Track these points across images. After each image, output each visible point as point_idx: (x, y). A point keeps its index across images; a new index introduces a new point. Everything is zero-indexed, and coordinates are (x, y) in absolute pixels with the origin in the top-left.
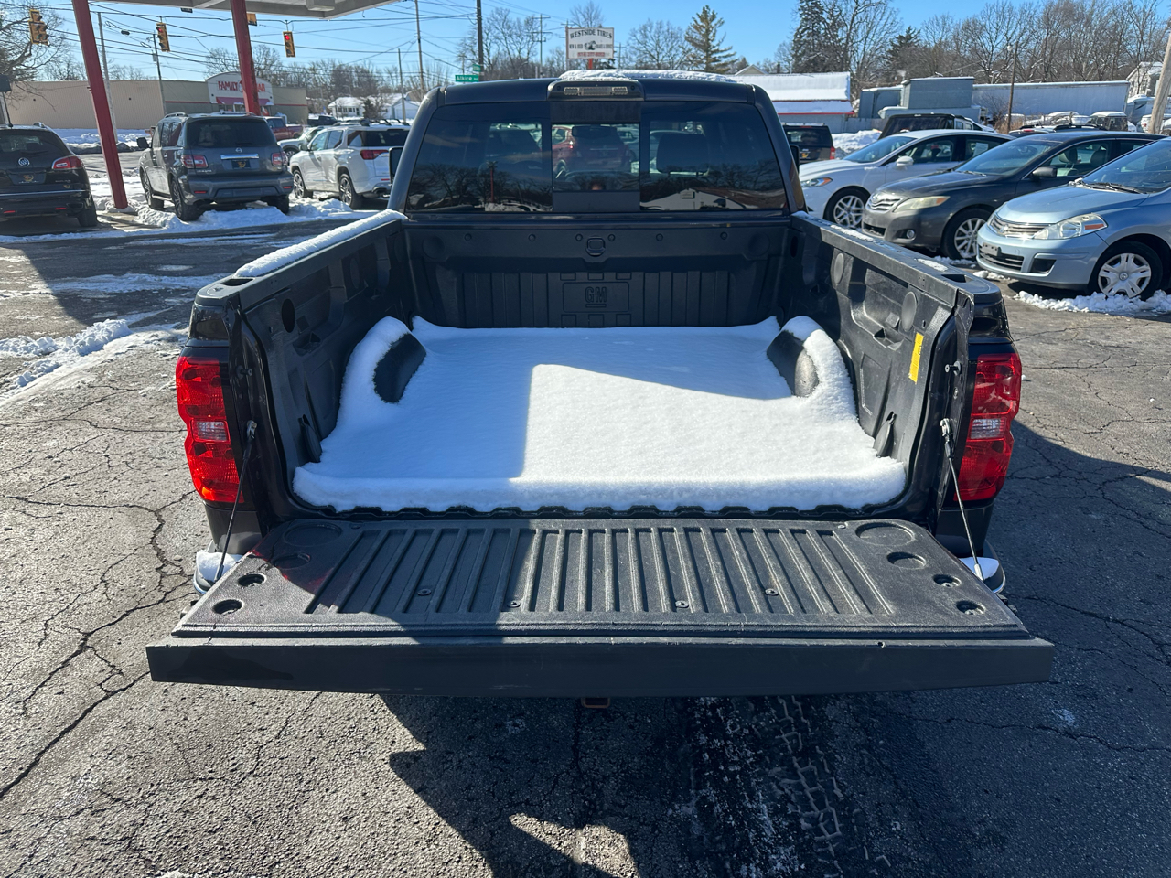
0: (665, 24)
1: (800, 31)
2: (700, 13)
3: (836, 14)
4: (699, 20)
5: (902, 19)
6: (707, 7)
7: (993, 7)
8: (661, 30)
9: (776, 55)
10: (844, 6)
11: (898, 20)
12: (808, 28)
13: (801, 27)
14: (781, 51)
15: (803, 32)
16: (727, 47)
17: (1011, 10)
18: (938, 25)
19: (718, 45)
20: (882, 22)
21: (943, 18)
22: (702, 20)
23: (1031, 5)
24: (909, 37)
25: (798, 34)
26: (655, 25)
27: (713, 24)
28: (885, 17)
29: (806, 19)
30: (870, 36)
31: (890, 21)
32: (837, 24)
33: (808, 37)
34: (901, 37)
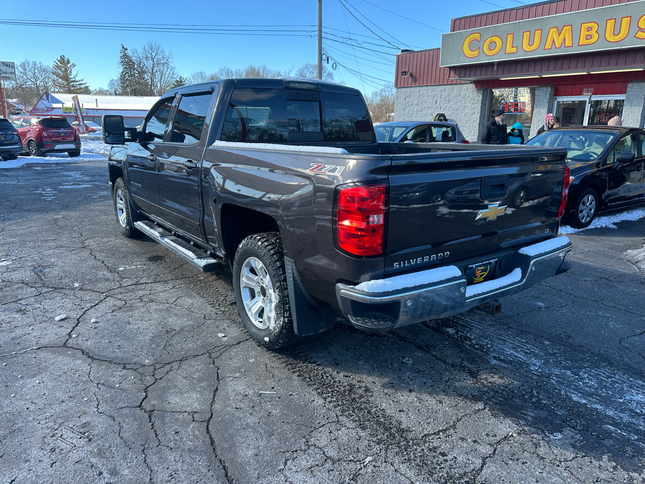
0: (38, 63)
1: (124, 74)
2: (59, 59)
3: (142, 66)
4: (59, 63)
5: (178, 72)
6: (63, 56)
7: (223, 70)
8: (36, 67)
9: (109, 86)
10: (146, 63)
11: (176, 72)
12: (128, 73)
13: (123, 72)
14: (112, 83)
15: (125, 74)
16: (80, 79)
17: (231, 72)
18: (199, 76)
19: (74, 77)
20: (168, 73)
21: (200, 72)
22: (61, 63)
23: (240, 70)
24: (181, 81)
25: (123, 76)
26: (31, 63)
27: (69, 65)
28: (169, 70)
29: (125, 68)
30: (163, 78)
31: (171, 73)
32: (142, 73)
33: (128, 77)
34: (177, 81)
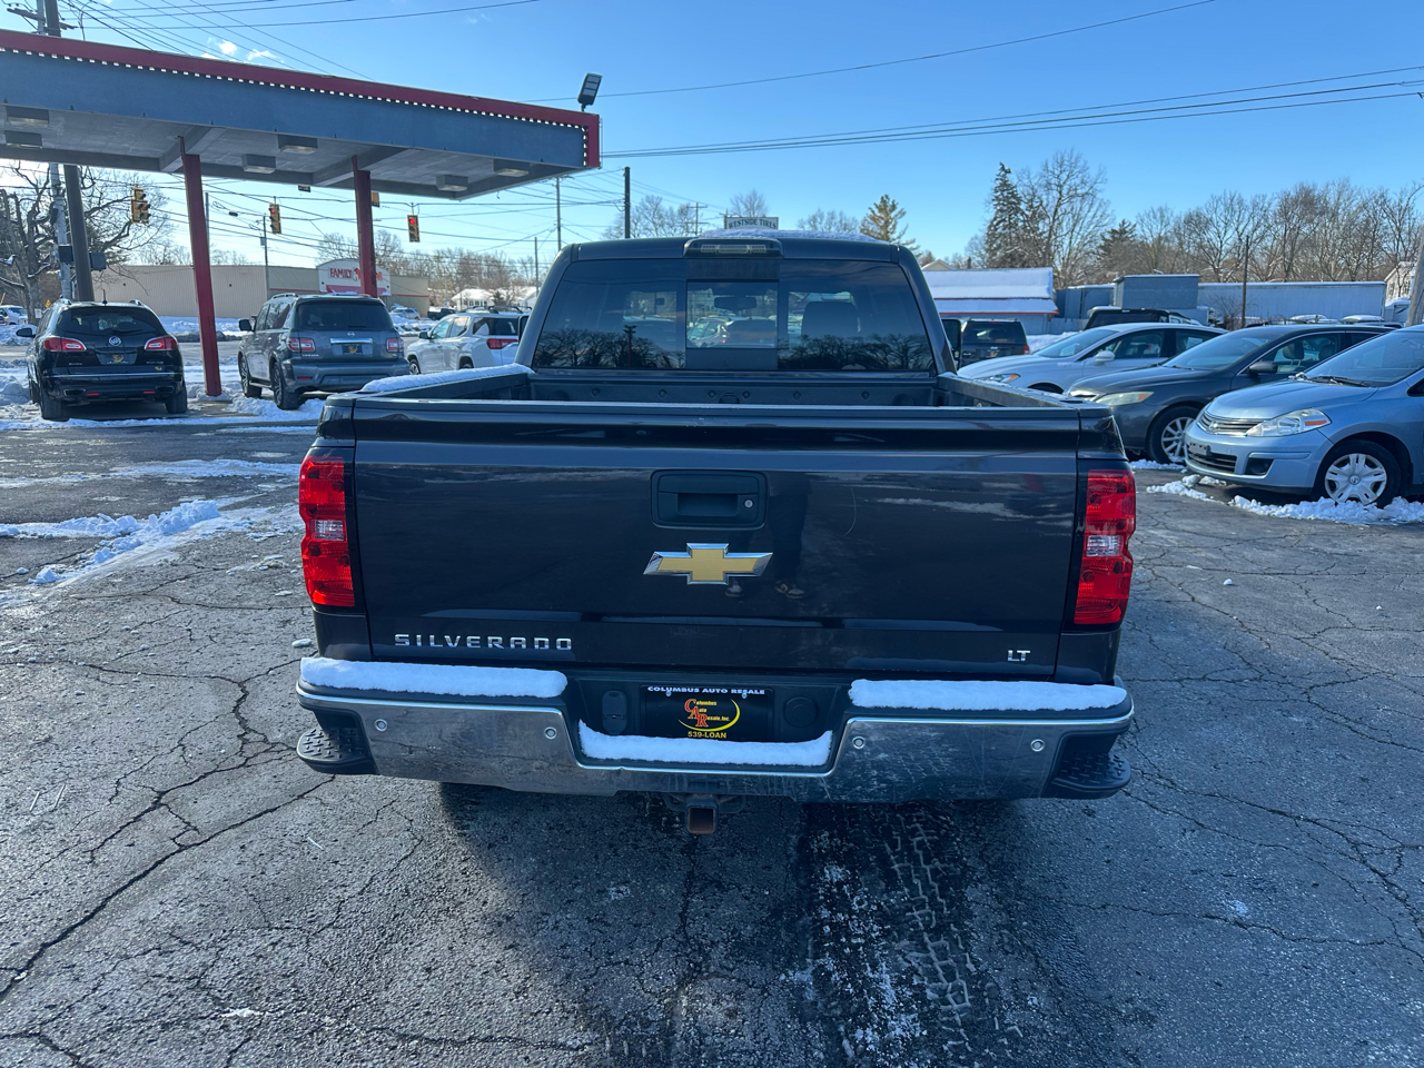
0: (837, 214)
1: (995, 223)
2: (878, 203)
3: (1035, 205)
4: (876, 211)
5: (1113, 211)
6: (887, 196)
7: (1220, 199)
8: (833, 221)
9: (966, 250)
10: (1044, 197)
11: (1109, 212)
12: (1004, 220)
13: (995, 219)
14: (972, 245)
15: (997, 224)
16: (909, 239)
17: (1240, 202)
18: (1155, 218)
19: (899, 237)
20: (1091, 214)
21: (1161, 210)
22: (880, 210)
23: (1264, 197)
24: (1123, 232)
25: (992, 227)
26: (826, 215)
27: (893, 215)
28: (1094, 209)
29: (1001, 210)
30: (1077, 229)
31: (1099, 213)
32: (1037, 216)
33: (1004, 229)
34: (1114, 231)
